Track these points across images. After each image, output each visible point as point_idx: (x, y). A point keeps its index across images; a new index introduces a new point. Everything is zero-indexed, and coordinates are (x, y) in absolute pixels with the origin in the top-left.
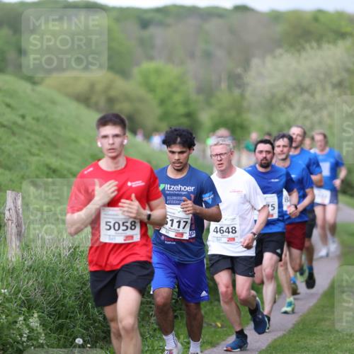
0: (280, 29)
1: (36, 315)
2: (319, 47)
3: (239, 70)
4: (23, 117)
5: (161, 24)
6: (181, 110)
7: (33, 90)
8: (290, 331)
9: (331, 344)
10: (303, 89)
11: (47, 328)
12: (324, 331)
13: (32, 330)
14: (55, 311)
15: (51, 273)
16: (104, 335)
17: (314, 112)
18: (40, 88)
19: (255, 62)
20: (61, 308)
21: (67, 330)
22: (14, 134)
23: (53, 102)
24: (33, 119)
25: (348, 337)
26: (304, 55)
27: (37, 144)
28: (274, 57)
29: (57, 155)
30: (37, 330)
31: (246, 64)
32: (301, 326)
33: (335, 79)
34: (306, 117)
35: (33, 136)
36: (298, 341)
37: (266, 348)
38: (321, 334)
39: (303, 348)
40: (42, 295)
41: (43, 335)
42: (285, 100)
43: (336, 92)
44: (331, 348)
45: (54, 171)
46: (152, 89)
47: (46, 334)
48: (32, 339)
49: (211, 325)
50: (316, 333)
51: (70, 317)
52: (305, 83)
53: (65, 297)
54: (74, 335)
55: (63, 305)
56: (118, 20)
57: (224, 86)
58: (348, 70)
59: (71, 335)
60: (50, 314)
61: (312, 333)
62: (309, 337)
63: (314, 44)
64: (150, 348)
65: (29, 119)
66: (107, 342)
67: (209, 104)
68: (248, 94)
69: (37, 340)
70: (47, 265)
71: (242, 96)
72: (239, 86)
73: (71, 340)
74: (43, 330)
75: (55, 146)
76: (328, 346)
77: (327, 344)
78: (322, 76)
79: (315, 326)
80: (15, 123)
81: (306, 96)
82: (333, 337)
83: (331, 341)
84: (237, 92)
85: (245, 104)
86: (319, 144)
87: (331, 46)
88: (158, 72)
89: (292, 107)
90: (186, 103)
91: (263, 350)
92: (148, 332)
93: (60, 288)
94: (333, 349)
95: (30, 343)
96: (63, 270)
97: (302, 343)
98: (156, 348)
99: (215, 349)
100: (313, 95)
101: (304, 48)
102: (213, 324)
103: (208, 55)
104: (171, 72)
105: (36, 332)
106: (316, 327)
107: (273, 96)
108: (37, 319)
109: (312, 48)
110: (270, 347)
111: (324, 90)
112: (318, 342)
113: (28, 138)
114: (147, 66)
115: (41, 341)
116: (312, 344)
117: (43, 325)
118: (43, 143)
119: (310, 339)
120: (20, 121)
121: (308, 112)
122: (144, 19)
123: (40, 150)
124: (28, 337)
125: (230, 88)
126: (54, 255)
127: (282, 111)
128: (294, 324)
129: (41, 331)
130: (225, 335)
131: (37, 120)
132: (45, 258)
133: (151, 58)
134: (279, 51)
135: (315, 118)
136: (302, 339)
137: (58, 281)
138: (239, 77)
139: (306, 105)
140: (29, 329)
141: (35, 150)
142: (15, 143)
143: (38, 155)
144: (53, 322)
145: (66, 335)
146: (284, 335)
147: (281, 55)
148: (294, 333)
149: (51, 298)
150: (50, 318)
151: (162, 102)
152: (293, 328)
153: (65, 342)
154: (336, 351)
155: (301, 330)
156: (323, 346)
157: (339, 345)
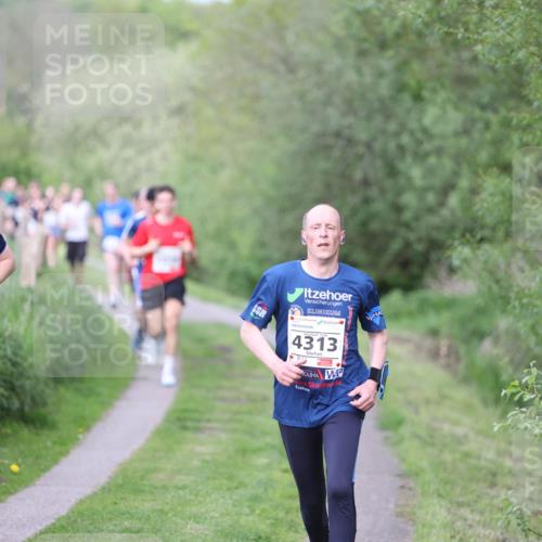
3: (25, 88)
8: (103, 488)
9: (166, 508)
10: (124, 118)
12: (155, 488)
17: (140, 152)
25: (192, 497)
32: (120, 481)
33: (174, 102)
34: (127, 161)
36: (116, 503)
37: (68, 514)
38: (152, 493)
39: (123, 514)
42: (96, 134)
43: (175, 121)
44: (166, 514)
50: (143, 491)
58: (193, 89)
61: (138, 491)
62: (132, 497)
68: (38, 123)
71: (30, 126)
72: (26, 112)
76: (161, 511)
77: (160, 507)
79: (142, 480)
81: (127, 129)
82: (169, 497)
83: (167, 503)
84: (21, 121)
85: (34, 140)
89: (106, 144)
91: (63, 517)
94: (170, 515)
97: (122, 506)
100: (138, 125)
106: (144, 482)
111: (155, 119)
112: (146, 504)
116: (136, 508)
119: (134, 500)
121: (129, 152)
128: (110, 477)
130: (4, 493)
135: (142, 162)
136: (122, 499)
138: (23, 98)
139: (127, 142)
146: (95, 494)
148: (110, 490)
152: (108, 483)
154: (174, 519)
155: (121, 486)
156: (154, 511)
157: (179, 509)
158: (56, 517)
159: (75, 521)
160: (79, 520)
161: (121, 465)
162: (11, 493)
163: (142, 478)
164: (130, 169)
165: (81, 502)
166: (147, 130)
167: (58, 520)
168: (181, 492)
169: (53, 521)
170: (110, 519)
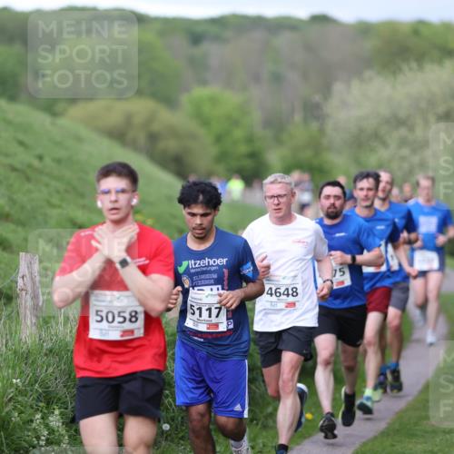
0: (369, 45)
1: (57, 412)
2: (421, 68)
3: (317, 98)
4: (40, 158)
5: (217, 38)
6: (243, 149)
8: (383, 433)
9: (436, 449)
10: (398, 122)
11: (71, 429)
12: (426, 432)
13: (52, 431)
17: (414, 151)
18: (62, 121)
19: (338, 87)
22: (28, 179)
23: (79, 139)
24: (54, 160)
26: (400, 77)
27: (58, 192)
28: (362, 81)
29: (84, 206)
30: (58, 431)
31: (327, 90)
32: (397, 426)
33: (441, 109)
34: (403, 159)
35: (53, 183)
36: (393, 446)
38: (423, 437)
40: (65, 386)
41: (66, 438)
42: (377, 136)
45: (81, 227)
46: (205, 122)
47: (70, 437)
48: (52, 443)
50: (416, 435)
52: (402, 114)
56: (162, 34)
57: (298, 117)
61: (411, 435)
62: (407, 440)
63: (414, 65)
65: (47, 160)
68: (329, 126)
69: (58, 443)
71: (322, 131)
72: (317, 118)
74: (67, 431)
75: (82, 195)
77: (430, 449)
78: (423, 105)
79: (415, 426)
80: (30, 166)
81: (403, 131)
82: (438, 440)
83: (436, 445)
84: (314, 125)
85: (325, 142)
87: (435, 67)
88: (213, 100)
89: (385, 144)
90: (250, 140)
97: (398, 448)
100: (411, 129)
101: (400, 70)
103: (277, 78)
105: (57, 434)
106: (417, 428)
107: (361, 130)
108: (59, 417)
109: (411, 69)
111: (426, 122)
112: (419, 446)
113: (47, 185)
114: (200, 92)
116: (411, 449)
117: (67, 425)
118: (66, 191)
119: (409, 443)
120: (36, 163)
121: (405, 151)
122: (196, 33)
123: (62, 200)
124: (47, 440)
125: (305, 121)
127: (372, 150)
128: (388, 423)
129: (64, 432)
131: (59, 161)
133: (204, 83)
134: (368, 74)
135: (416, 159)
136: (398, 442)
138: (317, 106)
139: (403, 142)
140: (48, 430)
141: (56, 201)
142: (30, 191)
143: (60, 207)
146: (375, 437)
147: (371, 78)
148: (388, 435)
151: (219, 139)
152: (387, 428)
155: (398, 430)
156: (425, 452)
161: (397, 413)
162: (305, 438)
163: (416, 424)
164: (406, 166)
165: (364, 444)
166: (419, 132)
168: (448, 436)
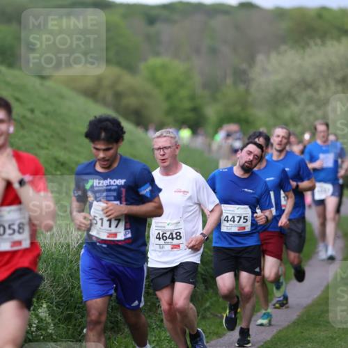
0: (284, 25)
1: (45, 305)
2: (324, 44)
3: (244, 66)
4: (32, 111)
5: (167, 20)
6: (187, 105)
7: (42, 85)
8: (294, 323)
9: (335, 335)
10: (306, 85)
11: (56, 318)
13: (41, 320)
14: (64, 301)
15: (60, 264)
16: (112, 325)
17: (319, 107)
18: (48, 83)
19: (260, 58)
20: (69, 298)
21: (76, 320)
22: (23, 127)
23: (62, 97)
24: (42, 113)
26: (308, 51)
27: (45, 137)
28: (279, 53)
29: (65, 149)
30: (45, 320)
31: (251, 60)
32: (305, 318)
33: (339, 75)
34: (310, 113)
35: (42, 130)
36: (302, 333)
37: (271, 339)
38: (325, 326)
39: (307, 339)
40: (51, 286)
41: (52, 325)
42: (290, 96)
43: (340, 88)
44: (335, 339)
45: (63, 164)
46: (158, 84)
47: (54, 325)
48: (41, 329)
49: (217, 316)
50: (320, 325)
51: (79, 308)
52: (309, 78)
53: (73, 288)
54: (82, 326)
55: (72, 296)
56: (125, 16)
57: (229, 81)
59: (79, 326)
60: (59, 305)
61: (316, 325)
62: (313, 328)
63: (319, 41)
64: (157, 338)
65: (37, 113)
66: (114, 332)
67: (214, 99)
68: (253, 89)
69: (46, 329)
70: (55, 256)
71: (247, 91)
72: (244, 82)
73: (79, 330)
74: (52, 320)
75: (64, 140)
76: (332, 337)
77: (331, 335)
78: (325, 72)
80: (24, 117)
81: (310, 92)
83: (335, 333)
84: (242, 87)
85: (250, 99)
86: (322, 134)
87: (335, 43)
88: (164, 67)
90: (192, 98)
91: (268, 341)
92: (155, 323)
93: (68, 279)
94: (337, 340)
95: (39, 333)
96: (72, 261)
97: (306, 334)
98: (163, 338)
99: (220, 340)
100: (316, 90)
101: (308, 45)
102: (219, 315)
103: (213, 51)
104: (178, 67)
105: (45, 322)
106: (320, 319)
107: (278, 91)
108: (46, 309)
109: (316, 45)
110: (275, 338)
111: (328, 85)
112: (322, 333)
113: (37, 132)
114: (154, 61)
115: (50, 331)
116: (316, 335)
117: (52, 316)
118: (52, 136)
119: (314, 330)
120: (29, 115)
121: (312, 107)
122: (151, 16)
123: (48, 143)
124: (37, 327)
125: (235, 83)
126: (62, 247)
127: (287, 106)
128: (299, 316)
129: (50, 321)
131: (46, 114)
132: (54, 250)
133: (157, 54)
134: (283, 48)
135: (319, 113)
136: (306, 330)
137: (66, 271)
138: (244, 72)
139: (310, 100)
140: (38, 319)
141: (44, 144)
142: (24, 137)
143: (47, 149)
144: (62, 313)
145: (75, 325)
146: (289, 326)
147: (286, 51)
148: (298, 324)
149: (59, 289)
150: (59, 308)
151: (169, 97)
152: (298, 319)
153: (73, 332)
154: (340, 342)
155: (306, 321)
156: (327, 337)
157: (343, 336)
158: (264, 341)
159: (276, 344)
160: (279, 343)
161: (305, 308)
163: (319, 316)
165: (280, 331)
166: (322, 93)
167: (265, 343)
169: (262, 344)
170: (299, 343)
